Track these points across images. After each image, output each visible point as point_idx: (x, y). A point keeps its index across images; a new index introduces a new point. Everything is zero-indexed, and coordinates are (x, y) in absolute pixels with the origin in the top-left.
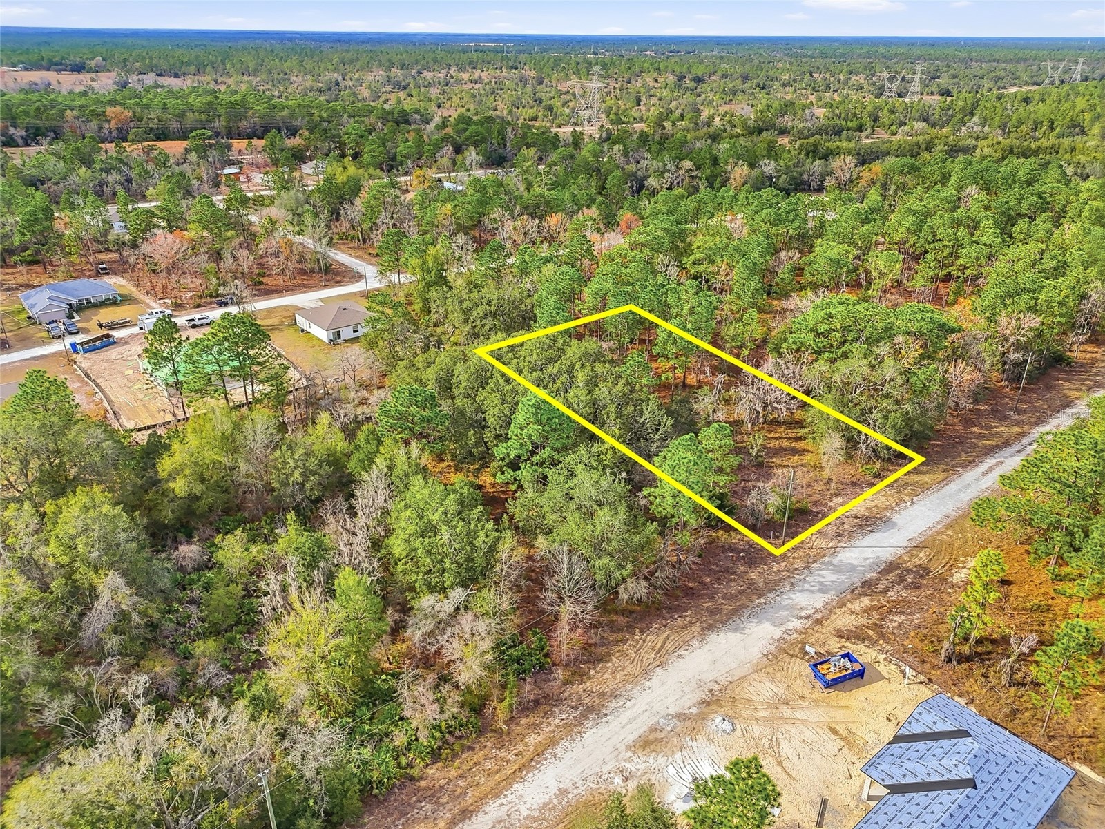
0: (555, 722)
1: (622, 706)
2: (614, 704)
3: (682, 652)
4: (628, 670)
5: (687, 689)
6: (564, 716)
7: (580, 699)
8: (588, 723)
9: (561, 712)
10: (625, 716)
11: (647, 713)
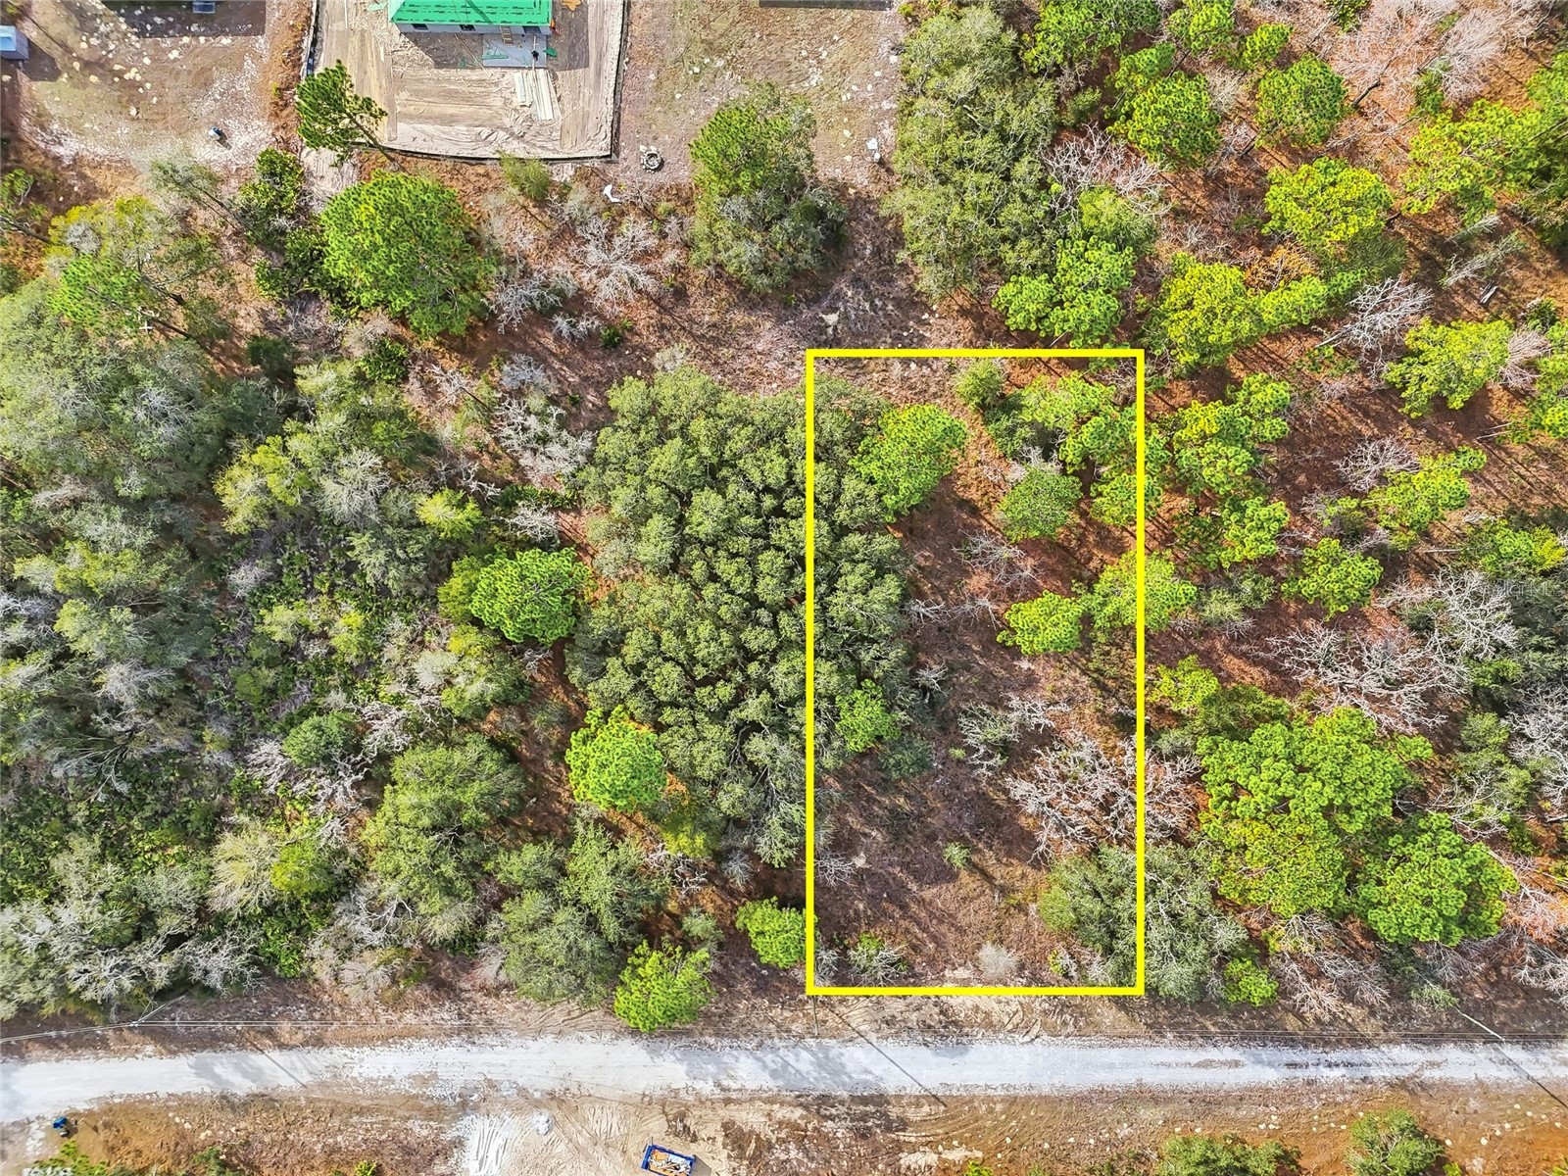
0: (436, 1016)
1: (492, 1046)
2: (489, 1039)
3: (587, 1036)
4: (530, 1017)
5: (552, 1074)
6: (446, 1017)
7: (470, 1011)
8: (456, 1040)
9: (449, 1011)
10: (488, 1056)
11: (502, 1069)
